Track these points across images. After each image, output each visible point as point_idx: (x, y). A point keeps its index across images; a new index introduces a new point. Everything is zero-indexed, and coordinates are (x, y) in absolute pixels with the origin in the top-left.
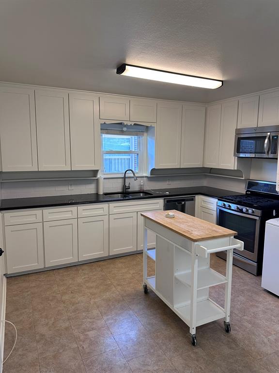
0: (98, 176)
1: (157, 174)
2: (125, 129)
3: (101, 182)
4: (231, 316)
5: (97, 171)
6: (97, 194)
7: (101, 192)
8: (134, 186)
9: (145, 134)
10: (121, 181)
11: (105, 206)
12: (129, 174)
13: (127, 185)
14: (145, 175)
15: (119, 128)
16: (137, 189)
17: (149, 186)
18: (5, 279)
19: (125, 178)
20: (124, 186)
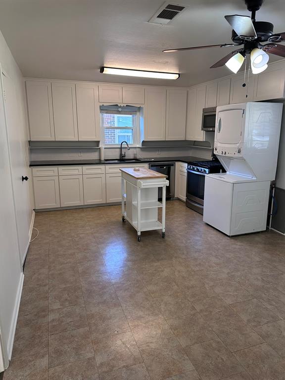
0: (100, 146)
1: (147, 145)
2: (120, 110)
3: (103, 151)
4: (166, 228)
5: (99, 142)
6: (100, 160)
7: (103, 159)
8: (129, 155)
9: (138, 113)
10: (118, 150)
11: (102, 167)
12: (124, 145)
13: (123, 153)
14: (138, 146)
15: (115, 109)
16: (132, 157)
17: (141, 155)
18: (34, 213)
19: (121, 148)
20: (121, 154)
